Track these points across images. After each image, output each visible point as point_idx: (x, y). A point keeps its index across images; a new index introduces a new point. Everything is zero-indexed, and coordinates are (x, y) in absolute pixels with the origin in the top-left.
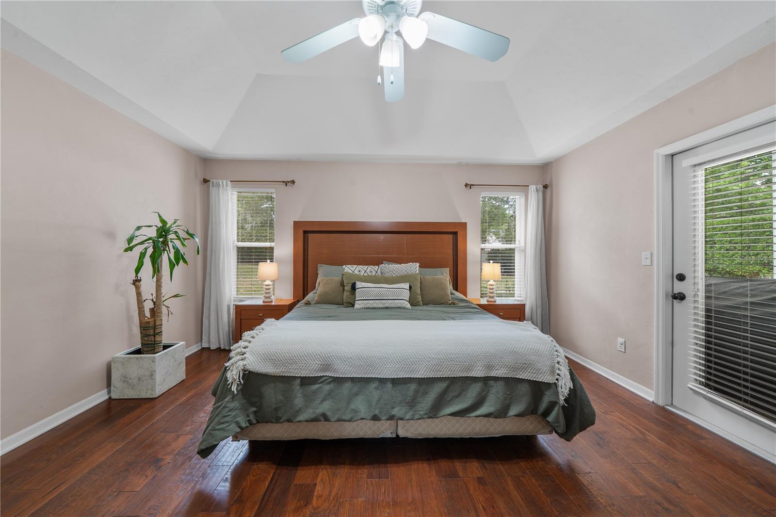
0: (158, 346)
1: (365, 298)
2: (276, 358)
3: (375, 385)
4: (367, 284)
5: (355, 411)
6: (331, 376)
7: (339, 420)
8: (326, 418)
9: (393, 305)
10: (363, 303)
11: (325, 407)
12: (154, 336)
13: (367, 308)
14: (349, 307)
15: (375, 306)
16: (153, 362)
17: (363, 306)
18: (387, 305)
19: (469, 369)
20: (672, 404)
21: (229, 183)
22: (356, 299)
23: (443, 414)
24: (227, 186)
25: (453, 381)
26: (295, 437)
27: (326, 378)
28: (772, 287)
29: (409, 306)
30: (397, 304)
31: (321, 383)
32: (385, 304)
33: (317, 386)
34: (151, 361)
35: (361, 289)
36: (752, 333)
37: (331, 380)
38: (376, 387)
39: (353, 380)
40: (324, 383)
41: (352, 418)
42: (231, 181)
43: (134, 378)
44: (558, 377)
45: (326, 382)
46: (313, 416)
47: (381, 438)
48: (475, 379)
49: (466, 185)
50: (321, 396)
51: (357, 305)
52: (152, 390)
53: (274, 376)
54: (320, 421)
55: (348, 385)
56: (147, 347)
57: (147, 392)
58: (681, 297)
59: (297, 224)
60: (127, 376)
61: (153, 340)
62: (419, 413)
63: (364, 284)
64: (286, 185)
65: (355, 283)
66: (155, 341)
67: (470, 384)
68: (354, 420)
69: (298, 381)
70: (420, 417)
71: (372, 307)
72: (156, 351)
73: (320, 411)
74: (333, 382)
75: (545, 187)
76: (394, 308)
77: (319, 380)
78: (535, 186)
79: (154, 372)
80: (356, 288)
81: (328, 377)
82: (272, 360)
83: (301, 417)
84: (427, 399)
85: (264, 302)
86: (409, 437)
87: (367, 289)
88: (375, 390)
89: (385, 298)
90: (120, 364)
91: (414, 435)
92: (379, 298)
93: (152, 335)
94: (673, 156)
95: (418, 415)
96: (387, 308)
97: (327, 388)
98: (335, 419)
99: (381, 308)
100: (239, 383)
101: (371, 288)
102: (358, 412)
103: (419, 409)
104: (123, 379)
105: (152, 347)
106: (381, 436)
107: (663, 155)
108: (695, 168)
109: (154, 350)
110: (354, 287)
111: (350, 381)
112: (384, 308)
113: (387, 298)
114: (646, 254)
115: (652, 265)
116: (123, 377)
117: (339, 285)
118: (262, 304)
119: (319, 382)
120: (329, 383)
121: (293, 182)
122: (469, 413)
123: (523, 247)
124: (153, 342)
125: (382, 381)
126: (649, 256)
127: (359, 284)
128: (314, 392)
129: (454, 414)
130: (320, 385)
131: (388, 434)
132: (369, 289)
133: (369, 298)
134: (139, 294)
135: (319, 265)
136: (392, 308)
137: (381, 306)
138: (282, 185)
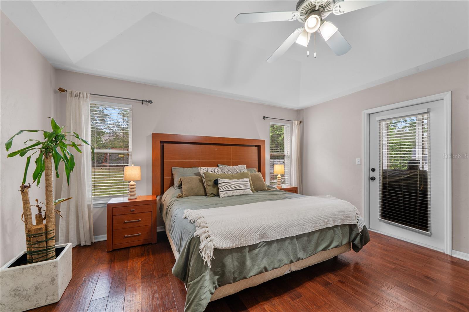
0: (52, 251)
1: (227, 190)
2: (232, 236)
3: (288, 242)
4: (227, 180)
5: (280, 261)
6: (265, 241)
7: (273, 269)
8: (266, 270)
9: (244, 193)
10: (226, 193)
11: (264, 263)
12: (47, 242)
13: (229, 196)
14: (212, 197)
15: (234, 194)
16: (55, 267)
17: (226, 195)
18: (241, 193)
19: (327, 224)
20: (370, 228)
21: (89, 95)
22: (220, 191)
23: (318, 251)
24: (87, 97)
25: (322, 231)
26: (238, 290)
27: (262, 243)
28: (407, 173)
29: (252, 193)
30: (247, 192)
31: (259, 247)
32: (240, 192)
33: (258, 250)
34: (52, 267)
35: (224, 184)
36: (403, 192)
37: (265, 244)
38: (288, 243)
39: (278, 241)
40: (261, 247)
41: (280, 266)
42: (90, 94)
43: (30, 289)
44: (357, 221)
45: (262, 246)
46: (259, 270)
47: (285, 275)
48: (330, 228)
49: (264, 118)
50: (261, 256)
51: (221, 195)
52: (54, 295)
53: (232, 249)
54: (263, 272)
55: (275, 245)
56: (37, 254)
57: (47, 299)
58: (373, 179)
59: (155, 136)
60: (19, 289)
61: (45, 246)
62: (309, 253)
63: (224, 180)
64: (142, 103)
65: (217, 180)
66: (47, 246)
67: (327, 231)
68: (281, 266)
69: (247, 249)
70: (310, 255)
71: (232, 195)
72: (49, 257)
73: (262, 266)
74: (266, 245)
75: (300, 122)
76: (245, 194)
77: (258, 246)
78: (297, 122)
79: (56, 276)
80: (219, 183)
81: (263, 242)
82: (230, 237)
83: (252, 274)
84: (311, 244)
85: (129, 199)
86: (297, 270)
87: (228, 183)
88: (289, 245)
89: (239, 189)
90: (9, 277)
91: (299, 268)
92: (236, 189)
93: (44, 241)
94: (369, 114)
95: (308, 255)
96: (240, 195)
97: (263, 249)
98: (271, 268)
99: (238, 195)
100: (211, 259)
101: (230, 182)
102: (283, 260)
103: (308, 251)
104: (13, 293)
105: (44, 253)
106: (284, 274)
107: (366, 113)
108: (380, 122)
109: (47, 255)
110: (216, 183)
111: (276, 242)
112: (239, 195)
113: (241, 189)
114: (358, 160)
115: (361, 164)
116: (14, 290)
117: (199, 182)
118: (128, 201)
119: (258, 247)
120: (264, 246)
121: (150, 102)
122: (328, 248)
123: (289, 155)
124: (46, 248)
125: (292, 238)
126: (360, 160)
127: (220, 181)
128: (257, 255)
129: (323, 250)
130: (259, 248)
131: (288, 272)
132: (229, 183)
133: (230, 189)
134: (26, 201)
135: (173, 168)
136: (244, 194)
137: (237, 194)
138: (139, 103)
